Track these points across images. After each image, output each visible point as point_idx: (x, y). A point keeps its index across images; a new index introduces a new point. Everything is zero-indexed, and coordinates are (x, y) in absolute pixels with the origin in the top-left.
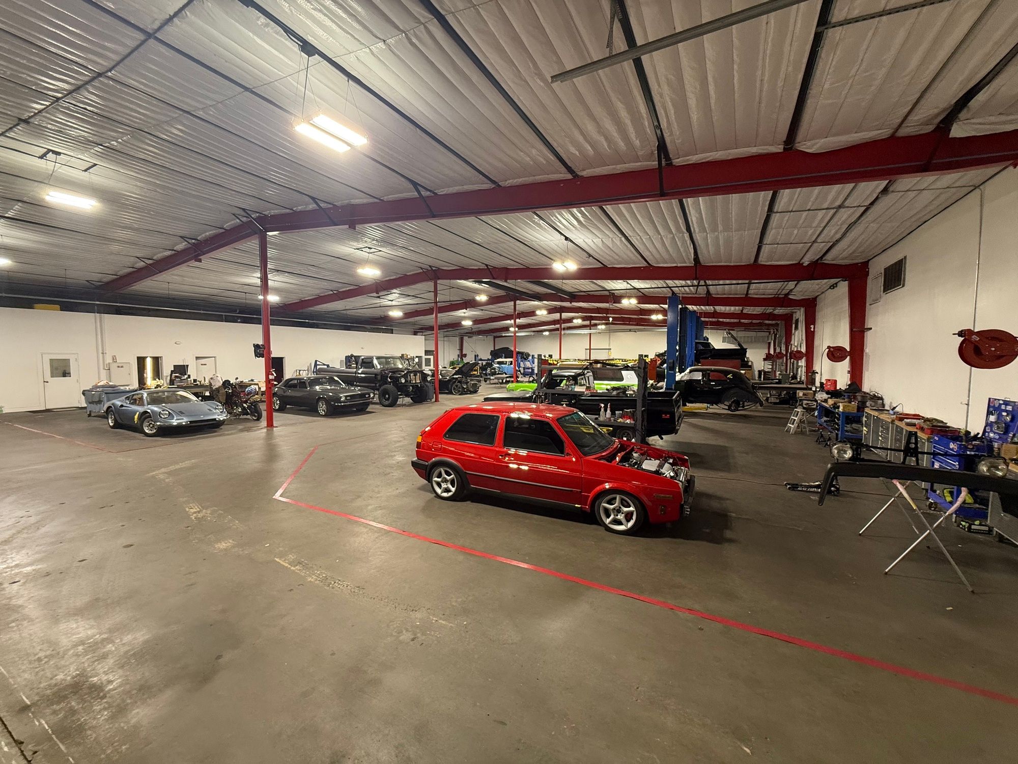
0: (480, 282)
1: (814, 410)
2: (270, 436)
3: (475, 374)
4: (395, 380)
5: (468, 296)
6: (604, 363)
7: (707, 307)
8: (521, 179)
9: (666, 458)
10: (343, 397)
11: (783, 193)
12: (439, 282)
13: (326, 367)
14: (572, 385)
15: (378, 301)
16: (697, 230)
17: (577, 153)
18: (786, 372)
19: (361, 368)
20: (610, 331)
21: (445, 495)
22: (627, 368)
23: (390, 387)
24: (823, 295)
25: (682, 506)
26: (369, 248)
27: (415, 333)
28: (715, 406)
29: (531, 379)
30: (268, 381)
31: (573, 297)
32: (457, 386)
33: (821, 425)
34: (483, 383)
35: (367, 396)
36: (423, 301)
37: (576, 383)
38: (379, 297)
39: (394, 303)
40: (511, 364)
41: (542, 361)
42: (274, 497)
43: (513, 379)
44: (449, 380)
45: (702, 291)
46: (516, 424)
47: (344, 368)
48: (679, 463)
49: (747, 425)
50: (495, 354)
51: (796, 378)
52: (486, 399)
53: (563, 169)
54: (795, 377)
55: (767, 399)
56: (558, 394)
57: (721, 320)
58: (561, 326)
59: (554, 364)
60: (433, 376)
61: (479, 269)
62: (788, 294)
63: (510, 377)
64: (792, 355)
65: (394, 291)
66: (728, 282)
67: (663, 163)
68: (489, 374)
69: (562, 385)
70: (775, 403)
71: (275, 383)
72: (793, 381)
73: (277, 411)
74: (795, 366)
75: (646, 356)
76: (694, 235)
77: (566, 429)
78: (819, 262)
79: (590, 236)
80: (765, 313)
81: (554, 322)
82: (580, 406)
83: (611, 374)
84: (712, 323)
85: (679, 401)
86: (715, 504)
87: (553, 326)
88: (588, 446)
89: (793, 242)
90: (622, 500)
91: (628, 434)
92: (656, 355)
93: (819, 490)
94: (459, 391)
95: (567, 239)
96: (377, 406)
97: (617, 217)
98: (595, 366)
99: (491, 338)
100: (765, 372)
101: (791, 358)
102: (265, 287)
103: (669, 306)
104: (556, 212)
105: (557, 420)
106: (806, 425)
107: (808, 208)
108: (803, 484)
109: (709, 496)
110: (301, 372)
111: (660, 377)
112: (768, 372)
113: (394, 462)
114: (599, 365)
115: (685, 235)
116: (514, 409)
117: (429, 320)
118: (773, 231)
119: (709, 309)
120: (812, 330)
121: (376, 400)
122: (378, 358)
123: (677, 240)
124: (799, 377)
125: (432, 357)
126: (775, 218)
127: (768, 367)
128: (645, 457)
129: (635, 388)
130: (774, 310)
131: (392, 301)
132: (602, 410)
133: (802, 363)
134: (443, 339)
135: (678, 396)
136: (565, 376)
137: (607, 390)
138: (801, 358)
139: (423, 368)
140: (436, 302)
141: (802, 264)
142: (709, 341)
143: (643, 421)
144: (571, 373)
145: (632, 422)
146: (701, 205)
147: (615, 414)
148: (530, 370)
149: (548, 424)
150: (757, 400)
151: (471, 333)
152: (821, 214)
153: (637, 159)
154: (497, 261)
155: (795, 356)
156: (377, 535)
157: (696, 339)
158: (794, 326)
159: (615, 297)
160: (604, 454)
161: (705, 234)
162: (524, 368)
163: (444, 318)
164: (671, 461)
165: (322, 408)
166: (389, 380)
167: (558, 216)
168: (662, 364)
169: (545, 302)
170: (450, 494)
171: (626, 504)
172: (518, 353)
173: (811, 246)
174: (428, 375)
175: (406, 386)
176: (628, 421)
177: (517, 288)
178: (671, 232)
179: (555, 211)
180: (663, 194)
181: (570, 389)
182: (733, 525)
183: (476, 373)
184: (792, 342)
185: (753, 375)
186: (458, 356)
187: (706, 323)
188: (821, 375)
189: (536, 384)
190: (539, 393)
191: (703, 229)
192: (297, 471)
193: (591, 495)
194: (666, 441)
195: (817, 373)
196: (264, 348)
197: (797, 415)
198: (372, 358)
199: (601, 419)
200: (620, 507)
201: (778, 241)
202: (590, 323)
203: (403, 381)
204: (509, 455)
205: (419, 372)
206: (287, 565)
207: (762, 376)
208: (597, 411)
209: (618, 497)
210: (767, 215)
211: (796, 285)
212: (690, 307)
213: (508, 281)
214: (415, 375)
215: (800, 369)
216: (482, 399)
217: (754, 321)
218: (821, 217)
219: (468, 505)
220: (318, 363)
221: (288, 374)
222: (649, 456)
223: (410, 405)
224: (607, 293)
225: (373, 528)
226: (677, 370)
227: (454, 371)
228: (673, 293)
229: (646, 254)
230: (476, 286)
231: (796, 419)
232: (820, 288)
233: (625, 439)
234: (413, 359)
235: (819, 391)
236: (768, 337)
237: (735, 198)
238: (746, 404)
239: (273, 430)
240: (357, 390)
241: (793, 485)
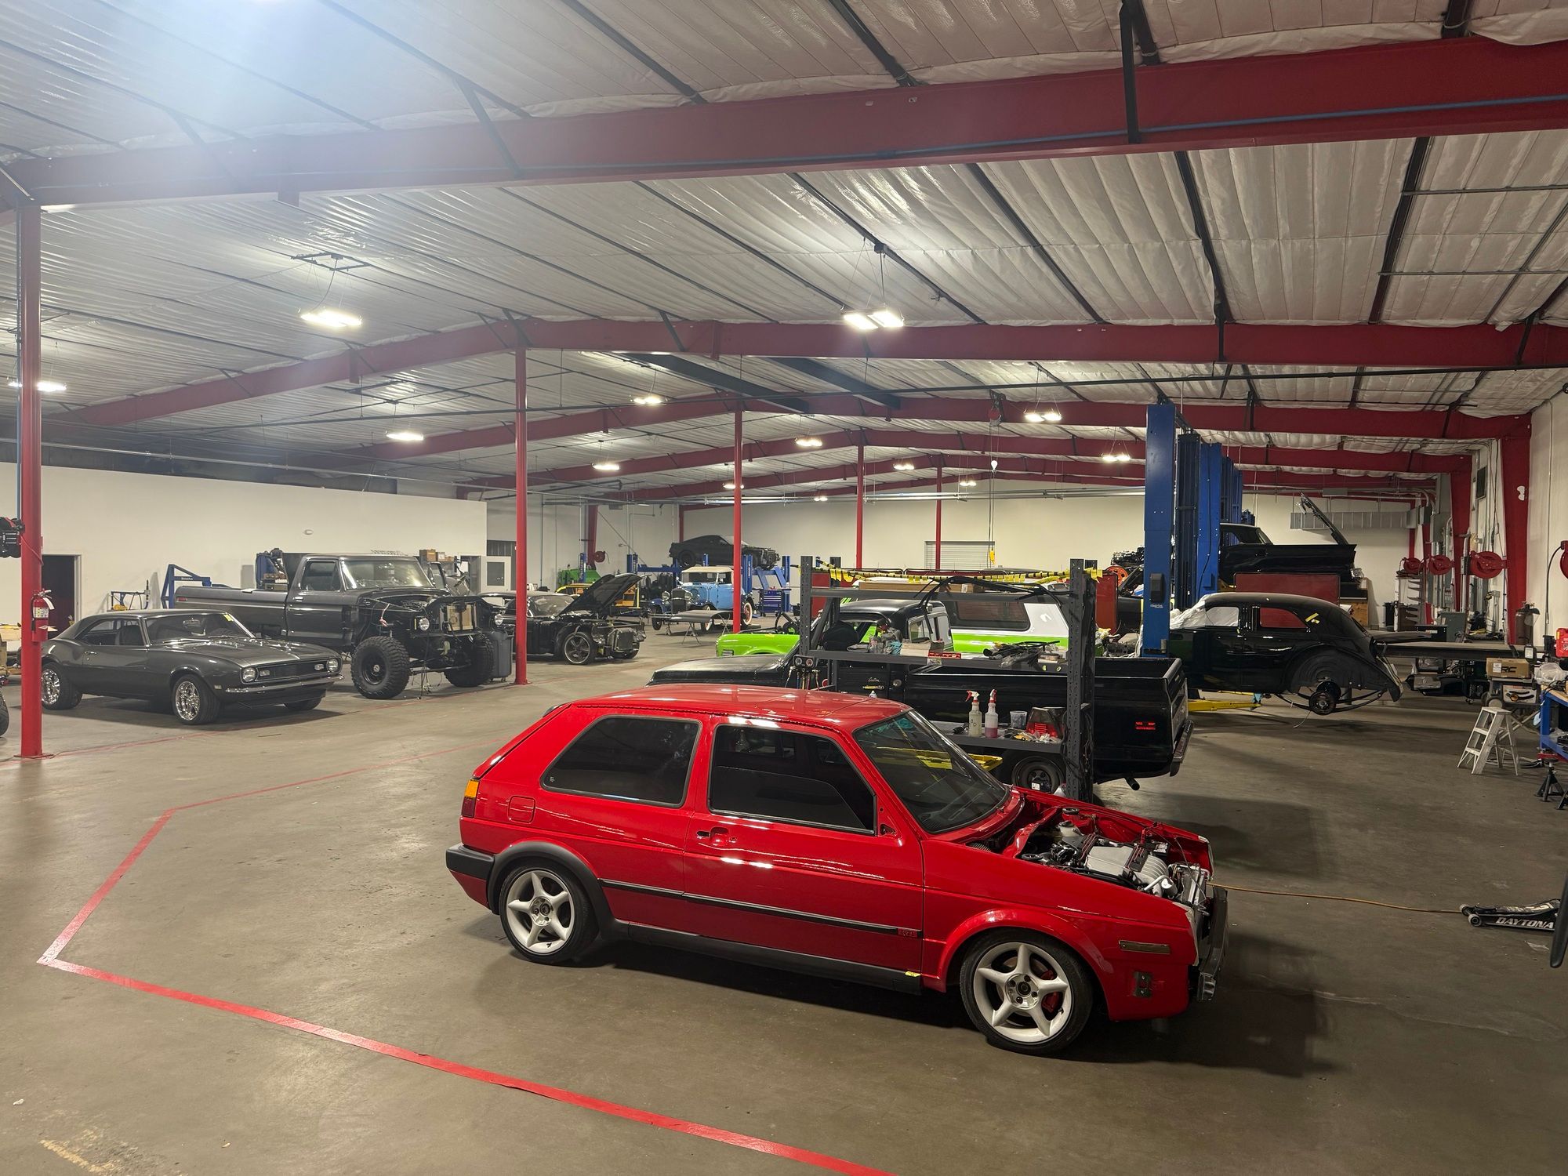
0: (644, 360)
1: (1530, 710)
2: (30, 782)
3: (626, 608)
4: (403, 626)
5: (611, 396)
6: (981, 581)
7: (1251, 434)
8: (760, 85)
9: (1148, 839)
10: (248, 668)
11: (1443, 144)
12: (529, 353)
13: (199, 584)
14: (893, 639)
15: (355, 401)
16: (1223, 232)
17: (910, 21)
18: (1458, 609)
19: (303, 588)
20: (993, 496)
21: (541, 948)
22: (1039, 595)
23: (387, 643)
24: (1547, 409)
25: (1194, 975)
26: (334, 256)
27: (461, 494)
28: (1274, 699)
29: (782, 622)
30: (29, 625)
31: (895, 402)
32: (577, 640)
33: (1550, 751)
34: (650, 631)
35: (318, 667)
36: (484, 405)
37: (904, 635)
38: (358, 391)
39: (401, 409)
40: (727, 580)
41: (813, 574)
42: (41, 961)
43: (730, 622)
44: (555, 624)
45: (1237, 390)
46: (742, 745)
47: (252, 589)
48: (1184, 853)
49: (1358, 750)
50: (685, 553)
51: (1484, 626)
52: (661, 678)
53: (873, 63)
54: (1479, 622)
55: (1410, 681)
56: (855, 664)
57: (1287, 468)
58: (861, 480)
59: (844, 583)
60: (510, 611)
61: (643, 323)
62: (1458, 403)
63: (725, 616)
64: (1473, 564)
65: (403, 375)
66: (1303, 369)
67: (1137, 56)
68: (668, 609)
69: (866, 639)
70: (1430, 692)
71: (50, 629)
72: (1475, 633)
73: (57, 709)
74: (1480, 591)
75: (1092, 564)
76: (1214, 243)
77: (877, 760)
78: (1536, 321)
79: (942, 242)
80: (1400, 452)
81: (843, 470)
82: (915, 696)
83: (995, 610)
84: (1263, 477)
85: (1180, 686)
86: (1282, 969)
87: (840, 480)
88: (938, 806)
89: (1470, 270)
90: (1033, 959)
91: (1045, 774)
92: (1115, 561)
93: (1551, 925)
94: (584, 654)
95: (879, 247)
96: (349, 697)
97: (1014, 193)
98: (954, 589)
99: (672, 511)
100: (1404, 609)
101: (1469, 573)
102: (30, 360)
103: (1150, 432)
104: (851, 175)
105: (857, 734)
106: (1512, 752)
107: (1505, 183)
108: (1509, 909)
109: (1264, 945)
110: (127, 599)
111: (1127, 620)
112: (1411, 608)
113: (395, 854)
114: (965, 588)
115: (1193, 243)
116: (735, 708)
117: (501, 457)
118: (1420, 239)
119: (1256, 438)
120: (1522, 497)
121: (346, 678)
122: (353, 561)
123: (1171, 255)
124: (1489, 623)
125: (507, 561)
126: (1423, 208)
127: (1408, 594)
128: (1091, 838)
129: (1063, 649)
130: (1423, 445)
131: (395, 402)
132: (975, 707)
133: (1498, 584)
134: (539, 510)
135: (1177, 671)
136: (874, 616)
137: (987, 652)
138: (1494, 573)
139: (483, 591)
140: (521, 410)
141: (1494, 326)
142: (1257, 525)
143: (1083, 739)
144: (892, 606)
145: (1056, 741)
146: (1235, 167)
147: (1008, 720)
148: (778, 599)
149: (828, 744)
150: (1385, 684)
151: (619, 496)
152: (1536, 200)
153: (1067, 44)
154: (692, 304)
155: (1480, 568)
156: (343, 1066)
157: (1223, 517)
158: (1474, 486)
159: (1007, 406)
160: (981, 829)
161: (1244, 243)
162: (762, 593)
163: (544, 452)
164: (1163, 848)
165: (187, 701)
166: (384, 623)
167: (858, 185)
168: (1133, 584)
169: (819, 416)
170: (556, 945)
171: (1042, 967)
172: (747, 551)
173: (1514, 281)
174: (498, 610)
175: (432, 639)
176: (1044, 738)
177: (745, 377)
178: (1154, 235)
179: (848, 172)
180: (1135, 137)
181: (888, 650)
182: (1331, 1023)
183: (630, 603)
184: (1472, 530)
185: (1372, 613)
186: (582, 557)
187: (1248, 476)
188: (1547, 617)
189: (798, 637)
190: (804, 660)
191: (1240, 232)
192: (108, 885)
193: (949, 944)
194: (1148, 795)
195: (1537, 611)
196: (22, 530)
197: (1489, 723)
198: (334, 560)
199: (973, 731)
200: (1028, 978)
201: (1431, 264)
202: (940, 472)
203: (425, 625)
204: (723, 831)
205: (471, 600)
206: (76, 1159)
207: (1396, 619)
208: (957, 710)
209: (1022, 950)
210: (1403, 198)
211: (1478, 381)
212: (1205, 433)
213: (722, 357)
214: (460, 610)
215: (1491, 602)
216: (648, 675)
217: (1373, 474)
218: (1539, 205)
219: (608, 977)
220: (177, 573)
221: (89, 603)
222: (1104, 835)
223: (443, 694)
224: (984, 394)
225: (333, 1046)
226: (1173, 601)
227: (569, 600)
228: (1161, 396)
229: (1089, 292)
230: (633, 368)
231: (1487, 733)
232: (1539, 389)
233: (1036, 787)
234: (453, 563)
235: (1542, 660)
236: (1409, 515)
237: (1320, 152)
238: (1355, 693)
239: (39, 765)
240: (290, 652)
241: (1483, 911)
